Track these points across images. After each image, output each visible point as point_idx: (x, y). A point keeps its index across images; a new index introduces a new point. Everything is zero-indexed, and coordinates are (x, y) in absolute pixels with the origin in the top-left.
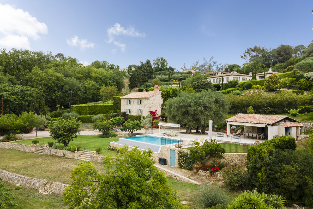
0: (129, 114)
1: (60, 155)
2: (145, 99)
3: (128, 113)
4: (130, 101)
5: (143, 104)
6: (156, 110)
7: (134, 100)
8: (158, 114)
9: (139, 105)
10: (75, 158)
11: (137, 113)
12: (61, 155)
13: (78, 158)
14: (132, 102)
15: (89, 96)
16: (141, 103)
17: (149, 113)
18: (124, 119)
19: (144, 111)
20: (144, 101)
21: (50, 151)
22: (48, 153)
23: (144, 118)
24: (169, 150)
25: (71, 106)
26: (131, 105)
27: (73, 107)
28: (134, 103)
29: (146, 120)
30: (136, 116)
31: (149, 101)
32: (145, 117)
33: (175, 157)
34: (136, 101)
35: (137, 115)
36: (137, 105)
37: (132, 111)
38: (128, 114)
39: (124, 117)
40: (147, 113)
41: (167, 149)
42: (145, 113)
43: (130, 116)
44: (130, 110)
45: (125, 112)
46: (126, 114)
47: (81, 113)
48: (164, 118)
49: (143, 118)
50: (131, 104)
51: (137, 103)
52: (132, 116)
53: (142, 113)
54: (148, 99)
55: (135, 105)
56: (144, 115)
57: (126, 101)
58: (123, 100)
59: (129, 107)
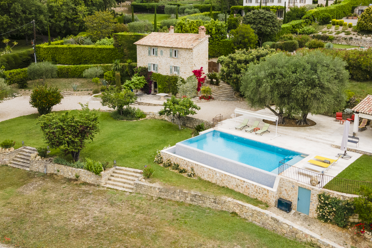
0: (154, 72)
1: (68, 175)
2: (184, 50)
3: (152, 70)
4: (154, 49)
5: (181, 57)
6: (202, 68)
7: (163, 49)
8: (204, 73)
9: (172, 59)
10: (102, 184)
11: (170, 71)
12: (70, 176)
13: (106, 183)
14: (159, 53)
15: (58, 23)
16: (175, 56)
17: (192, 74)
18: (146, 79)
19: (182, 70)
20: (183, 54)
21: (46, 167)
22: (41, 169)
23: (183, 81)
24: (298, 187)
25: (37, 45)
26: (158, 58)
27: (39, 47)
28: (164, 54)
29: (188, 84)
30: (167, 76)
31: (191, 53)
32: (185, 79)
33: (311, 202)
34: (168, 51)
35: (169, 74)
36: (169, 59)
37: (160, 67)
38: (151, 72)
39: (144, 76)
40: (188, 74)
41: (292, 185)
42: (185, 73)
43: (155, 75)
44: (154, 65)
45: (145, 68)
46: (149, 71)
47: (57, 59)
48: (213, 80)
49: (181, 81)
50: (156, 54)
51: (169, 56)
52: (159, 75)
53: (178, 73)
54: (191, 50)
55: (166, 58)
56: (183, 76)
57: (147, 49)
58: (141, 47)
59: (153, 59)
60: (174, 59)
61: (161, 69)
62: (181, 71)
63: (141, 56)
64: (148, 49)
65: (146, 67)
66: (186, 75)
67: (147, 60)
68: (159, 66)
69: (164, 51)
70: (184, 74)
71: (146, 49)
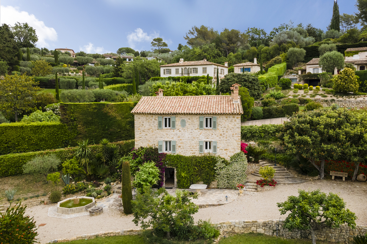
0: (169, 153)
3: (164, 151)
4: (168, 119)
7: (185, 118)
11: (198, 150)
14: (178, 123)
16: (210, 127)
18: (157, 166)
23: (225, 162)
30: (195, 157)
31: (237, 120)
36: (196, 132)
37: (179, 145)
38: (163, 153)
43: (171, 158)
49: (222, 162)
53: (213, 151)
54: (236, 116)
55: (191, 131)
56: (223, 154)
57: (155, 119)
58: (142, 118)
59: (167, 134)
60: (206, 131)
61: (181, 147)
62: (218, 148)
63: (143, 131)
64: (157, 119)
65: (154, 146)
66: (228, 153)
67: (155, 136)
68: (177, 143)
69: (189, 120)
70: (224, 152)
71: (153, 120)
